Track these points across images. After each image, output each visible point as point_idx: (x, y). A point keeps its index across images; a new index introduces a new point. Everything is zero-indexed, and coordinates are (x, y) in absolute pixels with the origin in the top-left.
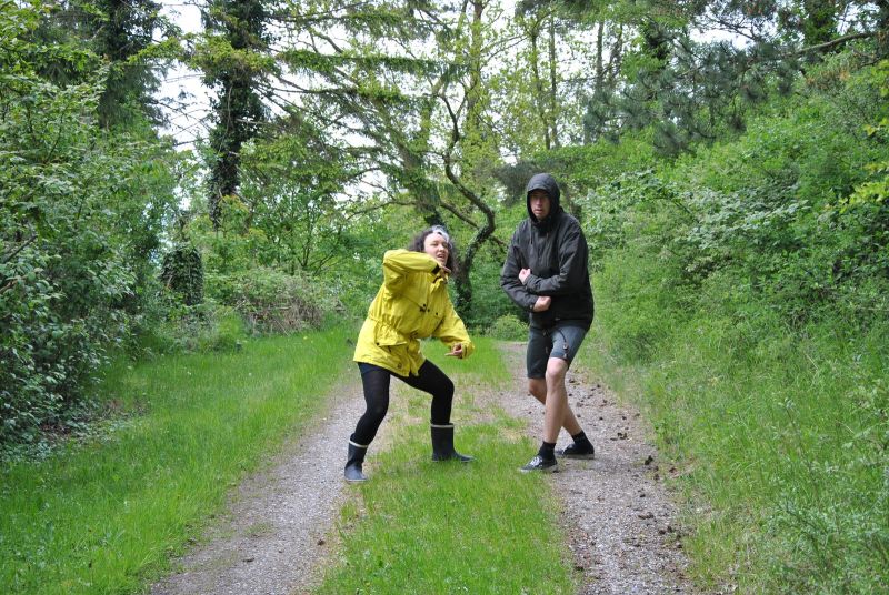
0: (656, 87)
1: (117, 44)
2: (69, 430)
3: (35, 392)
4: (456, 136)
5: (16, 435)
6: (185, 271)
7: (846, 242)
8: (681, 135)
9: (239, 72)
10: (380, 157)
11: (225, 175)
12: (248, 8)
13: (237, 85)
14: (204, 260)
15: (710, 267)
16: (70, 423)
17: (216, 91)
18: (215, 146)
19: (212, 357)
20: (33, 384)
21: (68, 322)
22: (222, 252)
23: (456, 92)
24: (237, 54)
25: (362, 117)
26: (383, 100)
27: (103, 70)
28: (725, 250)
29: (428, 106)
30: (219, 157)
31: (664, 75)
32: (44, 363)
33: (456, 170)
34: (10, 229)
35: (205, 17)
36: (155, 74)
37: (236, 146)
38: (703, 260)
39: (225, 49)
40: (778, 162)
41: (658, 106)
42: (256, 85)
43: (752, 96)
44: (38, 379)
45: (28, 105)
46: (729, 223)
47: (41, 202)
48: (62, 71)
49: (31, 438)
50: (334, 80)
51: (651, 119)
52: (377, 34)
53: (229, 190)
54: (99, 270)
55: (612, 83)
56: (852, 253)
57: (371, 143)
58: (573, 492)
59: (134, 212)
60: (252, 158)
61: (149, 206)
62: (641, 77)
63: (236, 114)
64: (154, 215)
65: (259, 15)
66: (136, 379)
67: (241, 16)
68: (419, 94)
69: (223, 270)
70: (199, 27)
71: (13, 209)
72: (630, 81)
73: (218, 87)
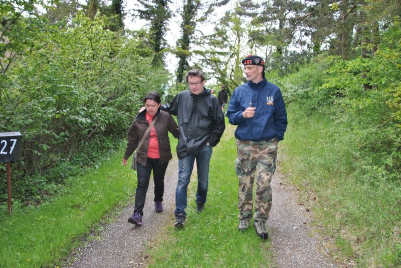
0: (279, 60)
1: (157, 49)
4: (233, 70)
7: (321, 97)
8: (284, 71)
9: (184, 55)
10: (215, 75)
11: (180, 78)
12: (186, 41)
13: (183, 58)
15: (290, 102)
17: (179, 59)
18: (178, 72)
24: (183, 51)
25: (212, 66)
26: (215, 62)
27: (154, 54)
28: (294, 98)
29: (226, 64)
30: (178, 74)
31: (281, 57)
33: (233, 78)
34: (133, 89)
35: (177, 43)
36: (165, 55)
37: (182, 72)
38: (288, 100)
39: (181, 50)
41: (279, 65)
42: (187, 58)
45: (137, 62)
46: (294, 92)
47: (139, 83)
48: (144, 55)
50: (205, 57)
51: (278, 67)
52: (215, 47)
53: (181, 81)
55: (269, 59)
56: (322, 100)
59: (159, 86)
61: (163, 85)
62: (276, 58)
63: (183, 64)
64: (164, 87)
65: (189, 42)
68: (224, 61)
70: (175, 45)
71: (133, 85)
72: (273, 59)
73: (179, 58)
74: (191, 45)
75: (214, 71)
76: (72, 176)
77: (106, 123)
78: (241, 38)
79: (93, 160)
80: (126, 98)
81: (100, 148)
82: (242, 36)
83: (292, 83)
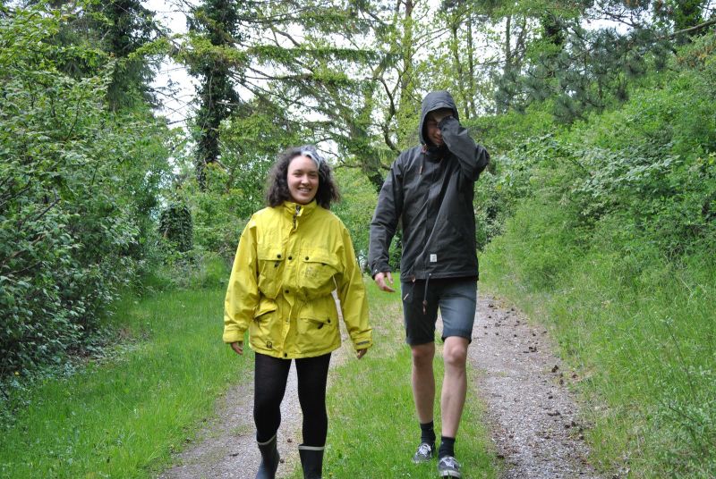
0: (554, 67)
1: (120, 44)
2: (89, 354)
3: (62, 323)
4: (392, 111)
5: (47, 358)
6: (178, 225)
7: (712, 188)
8: (576, 106)
9: (218, 64)
10: (332, 130)
11: (209, 147)
12: (224, 13)
13: (217, 74)
14: (193, 215)
15: (601, 211)
16: (89, 347)
17: (200, 80)
18: (200, 124)
19: (201, 293)
20: (60, 317)
21: (87, 267)
22: (208, 209)
23: (392, 76)
24: (217, 49)
25: (317, 97)
26: (334, 83)
27: (110, 65)
28: (613, 198)
29: (369, 88)
30: (203, 132)
31: (561, 58)
32: (68, 301)
33: (393, 139)
34: (39, 194)
35: (190, 21)
36: (152, 68)
37: (216, 123)
38: (596, 205)
39: (207, 45)
40: (655, 125)
41: (556, 83)
42: (232, 74)
43: (633, 72)
44: (64, 313)
45: (51, 95)
46: (617, 174)
47: (63, 171)
48: (77, 67)
49: (59, 360)
50: (293, 69)
51: (551, 93)
52: (328, 31)
53: (212, 159)
54: (110, 225)
55: (518, 65)
57: (324, 118)
58: (494, 395)
59: (136, 179)
60: (229, 133)
61: (149, 173)
62: (542, 59)
63: (216, 98)
64: (152, 180)
65: (232, 18)
66: (141, 312)
67: (218, 18)
68: (361, 78)
69: (208, 223)
70: (186, 30)
71: (41, 178)
72: (533, 62)
73: (201, 77)
80: (18, 225)
83: (606, 144)
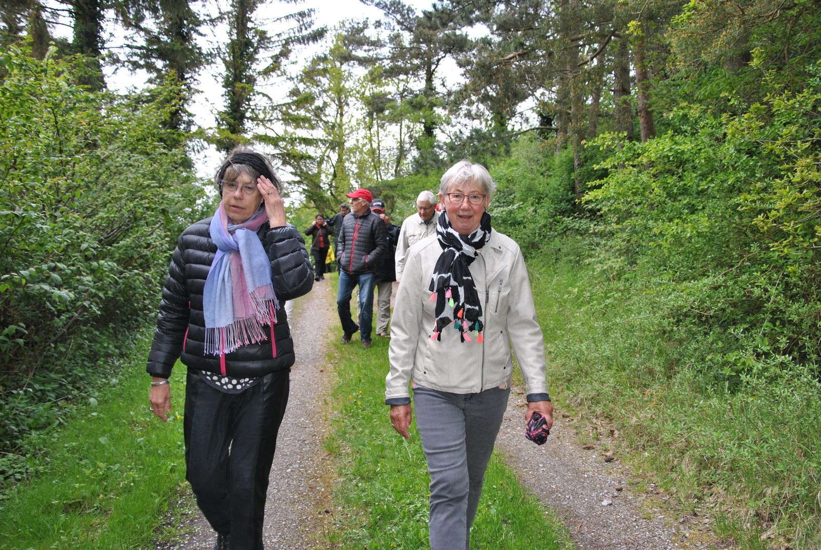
4: (335, 175)
12: (238, 115)
24: (233, 136)
25: (293, 166)
35: (217, 119)
50: (278, 149)
65: (242, 117)
67: (234, 118)
70: (215, 124)
73: (223, 153)
74: (248, 124)
75: (297, 179)
76: (36, 429)
77: (100, 298)
78: (346, 108)
79: (78, 385)
81: (87, 356)
82: (348, 105)
